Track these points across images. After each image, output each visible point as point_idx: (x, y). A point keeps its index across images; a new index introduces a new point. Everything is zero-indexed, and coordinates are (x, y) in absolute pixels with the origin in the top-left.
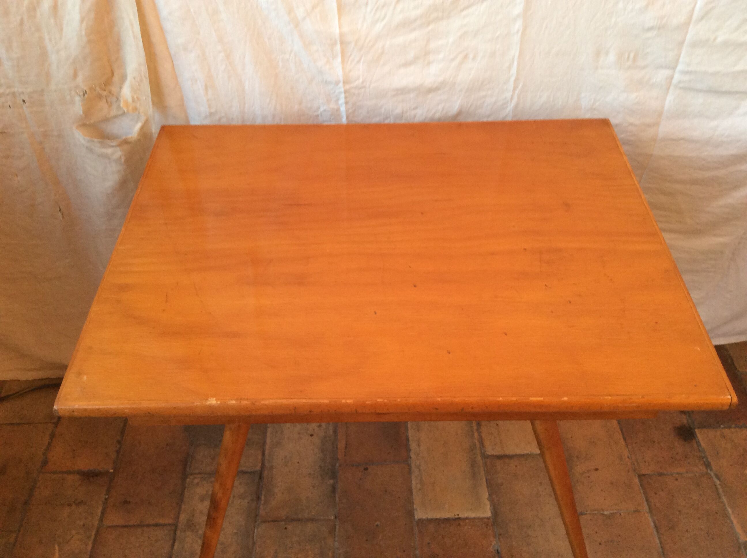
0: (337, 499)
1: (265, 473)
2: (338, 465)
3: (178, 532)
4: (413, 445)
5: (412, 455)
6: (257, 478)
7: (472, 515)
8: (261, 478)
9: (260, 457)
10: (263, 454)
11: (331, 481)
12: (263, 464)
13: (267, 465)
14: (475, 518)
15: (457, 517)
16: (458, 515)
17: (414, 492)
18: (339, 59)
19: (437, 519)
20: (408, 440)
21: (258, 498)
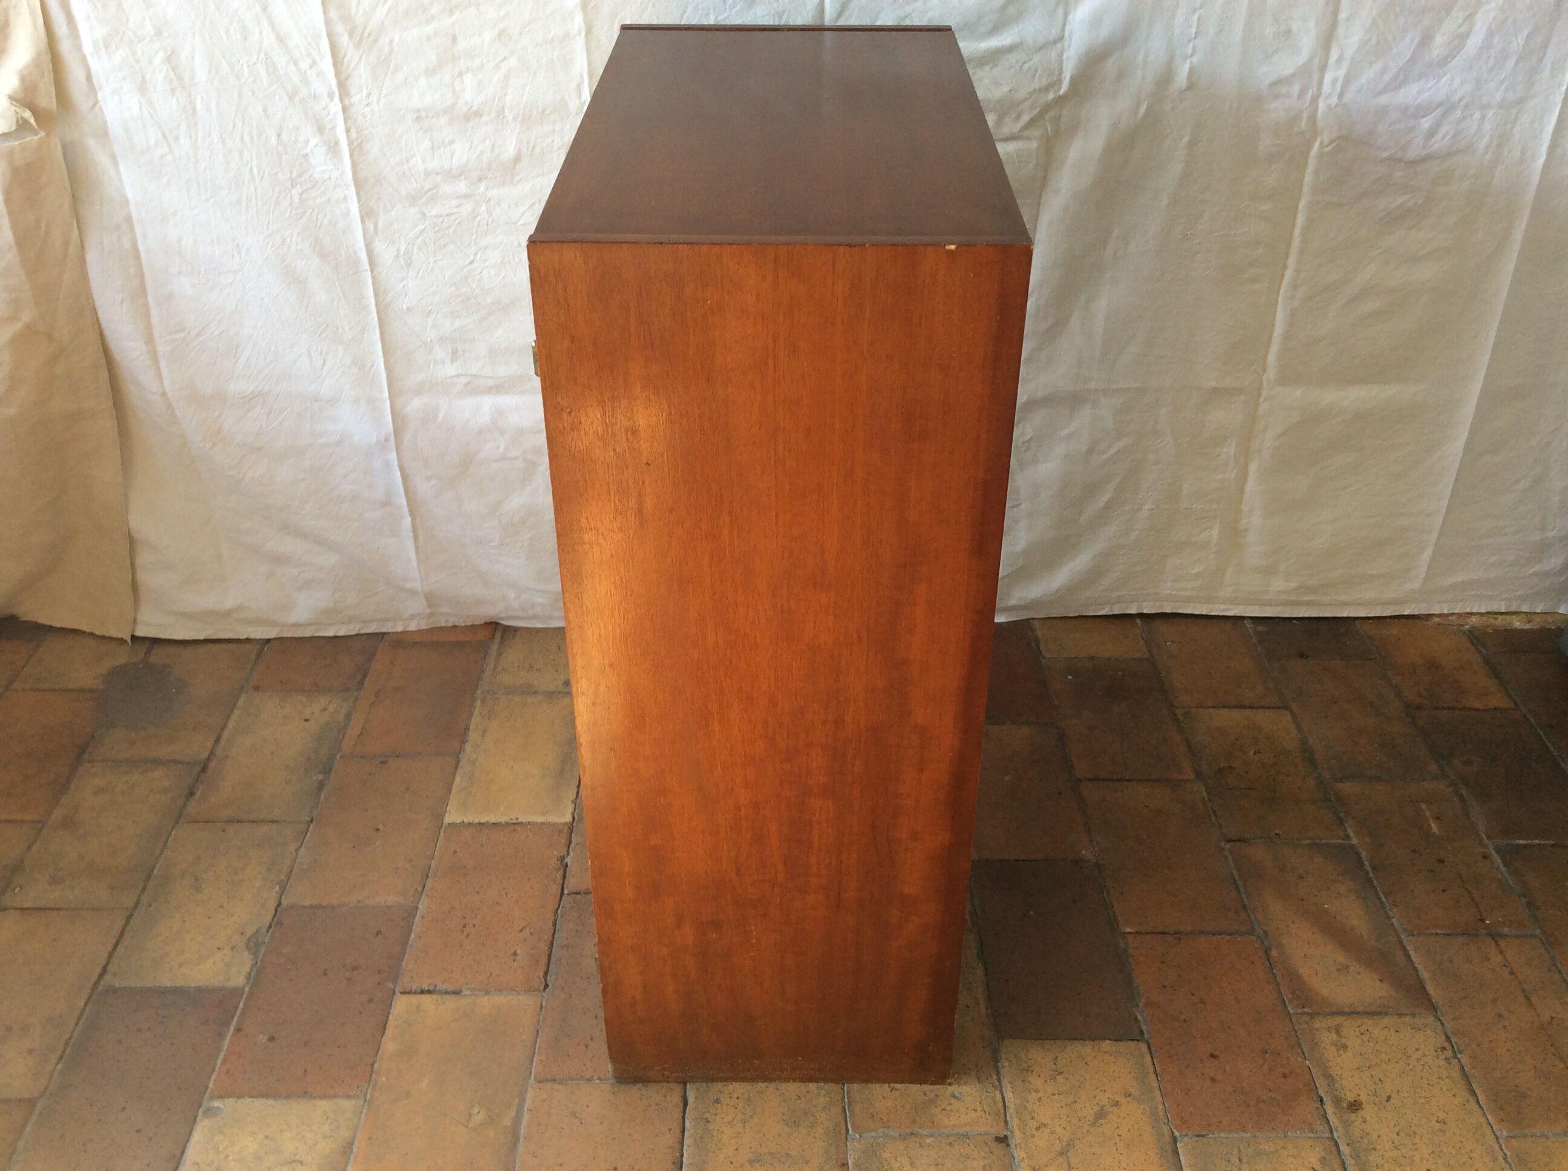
0: (322, 797)
1: (212, 764)
2: (338, 757)
3: (45, 832)
4: (473, 736)
5: (468, 747)
6: (198, 769)
7: (540, 819)
8: (204, 770)
9: (210, 744)
10: (217, 740)
11: (321, 777)
12: (212, 753)
13: (219, 752)
14: (542, 823)
15: (515, 821)
16: (517, 819)
17: (454, 790)
19: (479, 823)
20: (469, 729)
21: (192, 794)
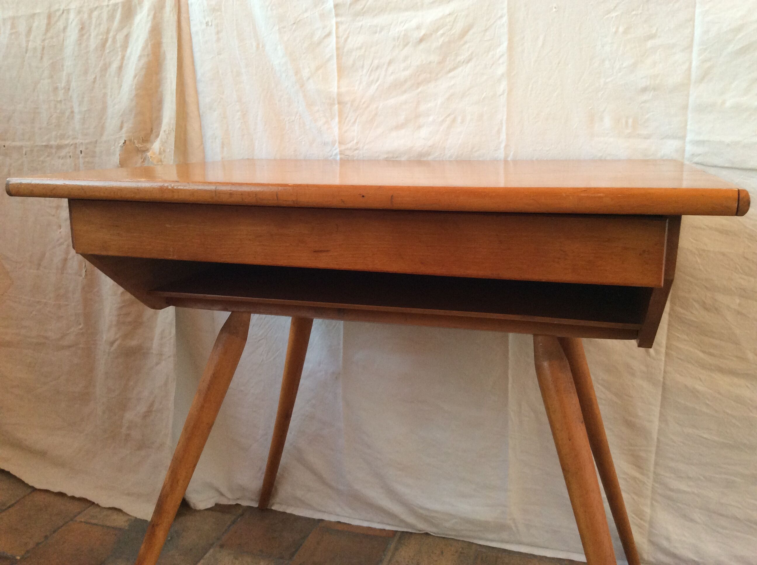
18: (337, 119)
